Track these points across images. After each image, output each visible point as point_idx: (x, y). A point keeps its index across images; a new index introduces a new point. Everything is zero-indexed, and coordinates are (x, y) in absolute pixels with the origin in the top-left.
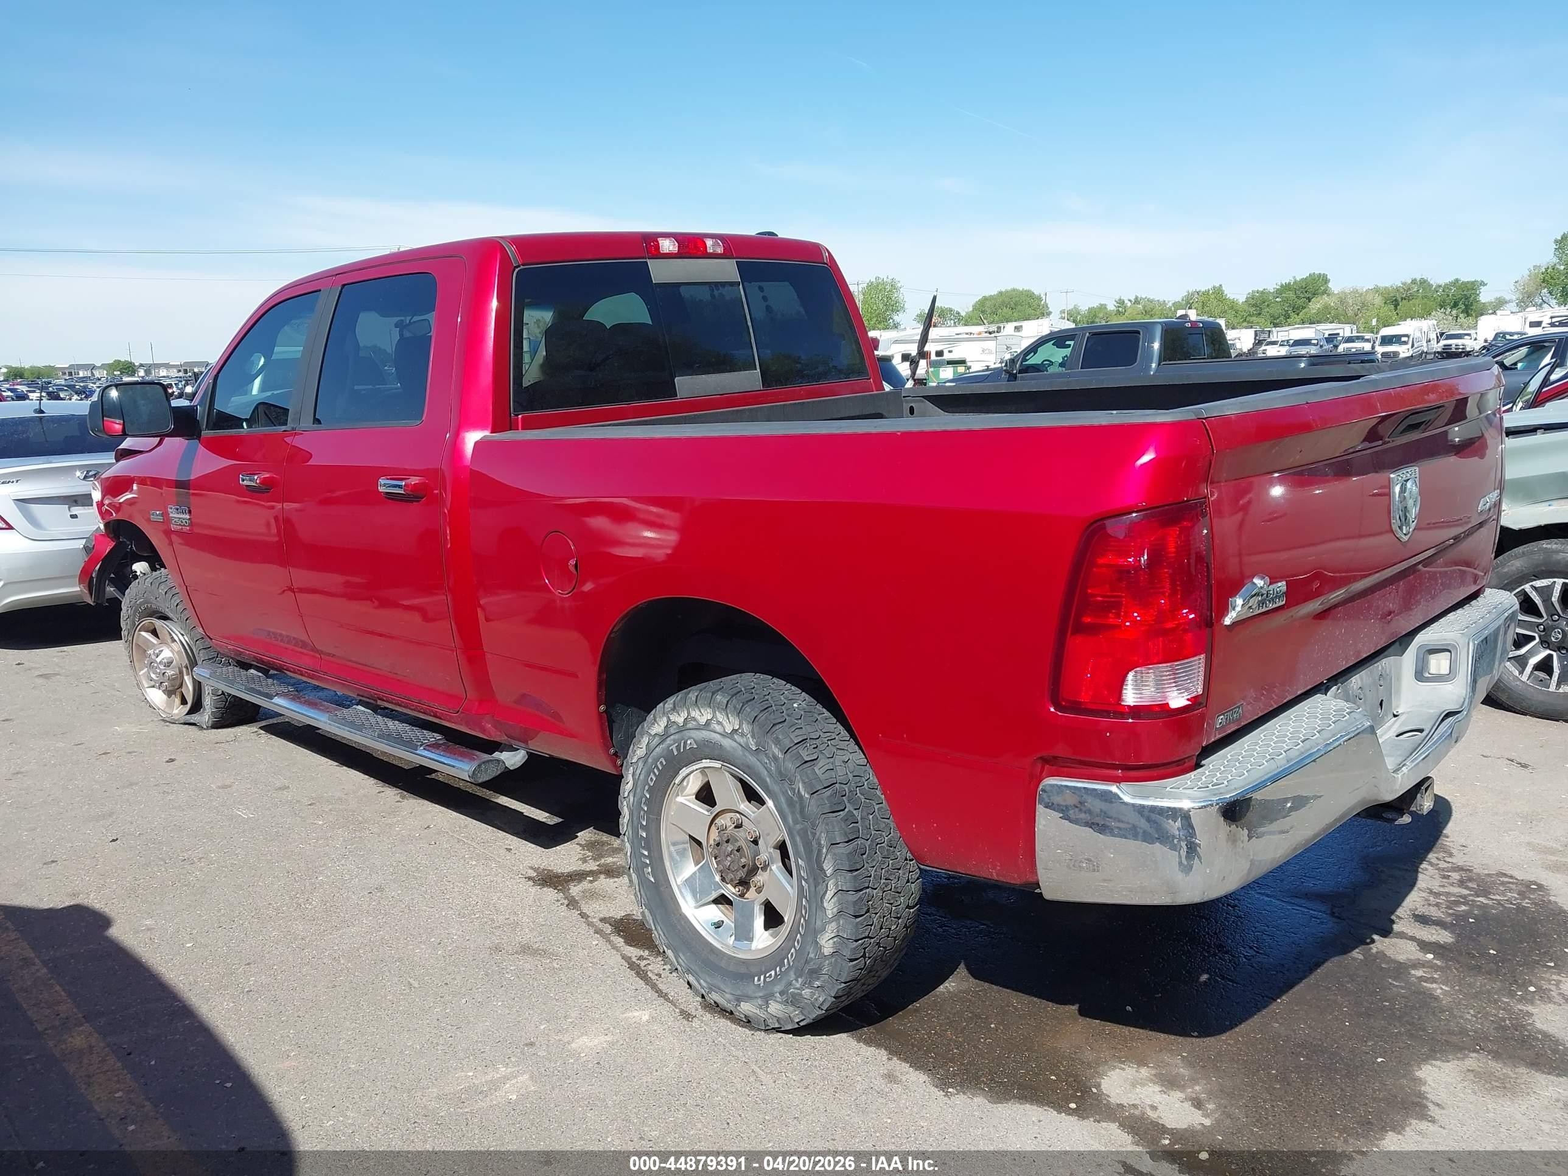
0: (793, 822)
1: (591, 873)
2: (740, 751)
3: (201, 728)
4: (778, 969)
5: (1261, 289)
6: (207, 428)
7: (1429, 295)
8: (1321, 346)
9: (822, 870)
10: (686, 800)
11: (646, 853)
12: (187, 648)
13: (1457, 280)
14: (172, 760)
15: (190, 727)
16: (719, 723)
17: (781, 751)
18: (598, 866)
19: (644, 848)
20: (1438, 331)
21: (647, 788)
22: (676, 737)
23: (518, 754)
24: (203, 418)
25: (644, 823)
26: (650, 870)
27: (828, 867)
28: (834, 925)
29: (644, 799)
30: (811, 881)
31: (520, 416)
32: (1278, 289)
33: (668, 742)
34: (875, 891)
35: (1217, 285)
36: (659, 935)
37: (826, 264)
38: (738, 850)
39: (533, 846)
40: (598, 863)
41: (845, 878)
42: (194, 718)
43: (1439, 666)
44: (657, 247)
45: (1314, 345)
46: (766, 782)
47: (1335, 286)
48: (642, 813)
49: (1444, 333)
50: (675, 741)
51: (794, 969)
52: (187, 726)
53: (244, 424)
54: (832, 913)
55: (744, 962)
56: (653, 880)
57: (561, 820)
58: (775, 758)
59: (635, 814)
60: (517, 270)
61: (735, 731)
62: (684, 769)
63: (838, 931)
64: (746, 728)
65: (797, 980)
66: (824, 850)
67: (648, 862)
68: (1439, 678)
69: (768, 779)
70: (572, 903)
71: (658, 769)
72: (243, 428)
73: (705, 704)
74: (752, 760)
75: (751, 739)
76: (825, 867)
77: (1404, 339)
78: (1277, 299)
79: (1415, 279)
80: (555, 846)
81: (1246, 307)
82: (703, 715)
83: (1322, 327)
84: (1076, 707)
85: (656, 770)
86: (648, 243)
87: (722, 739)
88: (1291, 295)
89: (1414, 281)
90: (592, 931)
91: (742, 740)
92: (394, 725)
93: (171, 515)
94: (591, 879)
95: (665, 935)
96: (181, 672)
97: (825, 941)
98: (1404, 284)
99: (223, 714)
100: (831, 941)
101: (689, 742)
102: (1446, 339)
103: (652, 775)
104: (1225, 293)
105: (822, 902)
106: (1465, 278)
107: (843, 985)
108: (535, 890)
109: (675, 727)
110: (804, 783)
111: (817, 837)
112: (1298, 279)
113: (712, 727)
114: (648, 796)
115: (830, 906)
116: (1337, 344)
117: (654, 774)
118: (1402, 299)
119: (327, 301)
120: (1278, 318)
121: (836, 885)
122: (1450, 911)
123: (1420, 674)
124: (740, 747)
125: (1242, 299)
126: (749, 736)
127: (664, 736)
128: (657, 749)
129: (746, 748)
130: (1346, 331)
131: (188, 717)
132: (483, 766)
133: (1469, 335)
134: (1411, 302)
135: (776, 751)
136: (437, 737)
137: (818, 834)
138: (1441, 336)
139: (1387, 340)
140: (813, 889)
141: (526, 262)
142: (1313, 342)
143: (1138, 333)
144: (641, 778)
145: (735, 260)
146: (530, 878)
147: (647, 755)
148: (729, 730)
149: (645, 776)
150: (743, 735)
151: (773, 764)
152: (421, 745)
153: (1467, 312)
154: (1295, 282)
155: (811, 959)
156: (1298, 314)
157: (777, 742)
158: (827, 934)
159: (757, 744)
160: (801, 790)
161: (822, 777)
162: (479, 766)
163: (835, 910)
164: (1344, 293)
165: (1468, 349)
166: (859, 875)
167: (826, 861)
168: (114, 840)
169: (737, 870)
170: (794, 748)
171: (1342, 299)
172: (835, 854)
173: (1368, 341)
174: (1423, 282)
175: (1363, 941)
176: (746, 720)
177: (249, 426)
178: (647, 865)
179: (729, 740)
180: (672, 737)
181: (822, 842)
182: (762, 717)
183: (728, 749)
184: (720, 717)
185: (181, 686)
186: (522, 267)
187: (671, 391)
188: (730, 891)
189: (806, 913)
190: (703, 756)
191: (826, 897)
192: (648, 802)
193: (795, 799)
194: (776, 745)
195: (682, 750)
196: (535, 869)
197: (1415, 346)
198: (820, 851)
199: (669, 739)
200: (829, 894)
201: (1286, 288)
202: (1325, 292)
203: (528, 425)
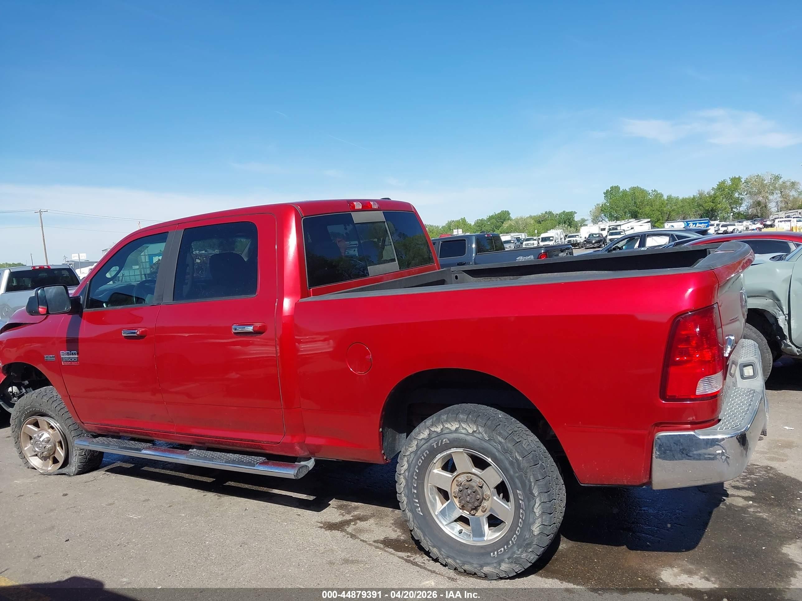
0: (513, 472)
1: (351, 521)
2: (478, 441)
3: (69, 475)
4: (506, 547)
5: (481, 219)
6: (87, 307)
7: (553, 218)
8: (516, 243)
9: (532, 494)
10: (438, 470)
11: (417, 501)
12: (60, 431)
13: (564, 211)
14: (66, 495)
15: (61, 476)
16: (464, 428)
17: (504, 439)
18: (352, 516)
19: (415, 498)
20: (564, 234)
21: (417, 467)
22: (436, 438)
23: (311, 461)
24: (84, 302)
25: (415, 485)
26: (420, 509)
27: (536, 492)
28: (540, 519)
29: (415, 473)
30: (526, 500)
31: (311, 289)
32: (488, 218)
33: (431, 442)
34: (555, 501)
35: (463, 218)
36: (427, 541)
37: (413, 212)
38: (474, 492)
39: (311, 511)
40: (351, 515)
41: (545, 496)
42: (64, 470)
43: (749, 373)
44: (354, 206)
45: (512, 243)
46: (496, 455)
47: (513, 216)
48: (414, 480)
49: (567, 235)
50: (435, 441)
51: (516, 546)
52: (59, 475)
53: (104, 305)
54: (539, 514)
55: (482, 547)
56: (422, 514)
57: (315, 497)
58: (500, 443)
59: (410, 481)
60: (303, 219)
61: (474, 432)
62: (439, 454)
63: (542, 522)
64: (481, 429)
65: (518, 550)
66: (533, 484)
67: (418, 505)
68: (749, 377)
69: (497, 453)
70: (353, 536)
71: (424, 456)
72: (104, 307)
73: (453, 421)
74: (486, 445)
75: (485, 435)
76: (534, 493)
77: (551, 238)
78: (488, 223)
79: (547, 212)
80: (322, 510)
81: (475, 227)
82: (454, 426)
83: (512, 234)
84: (673, 399)
85: (422, 457)
86: (350, 203)
87: (467, 437)
88: (494, 221)
89: (546, 213)
90: (374, 548)
91: (479, 436)
92: (231, 456)
93: (62, 356)
94: (353, 523)
95: (431, 541)
96: (55, 446)
97: (535, 528)
98: (542, 214)
99: (84, 466)
100: (538, 528)
101: (444, 440)
102: (569, 238)
103: (420, 460)
104: (467, 221)
105: (533, 508)
106: (567, 211)
107: (543, 549)
108: (328, 533)
109: (435, 434)
110: (518, 452)
111: (528, 478)
112: (496, 213)
113: (459, 431)
114: (418, 471)
115: (537, 510)
116: (522, 242)
117: (422, 459)
118: (542, 221)
119: (176, 237)
120: (489, 232)
121: (540, 500)
122: (745, 483)
123: (743, 377)
124: (478, 439)
125: (473, 224)
126: (483, 433)
127: (427, 440)
128: (424, 446)
129: (483, 439)
130: (523, 236)
131: (60, 470)
132: (301, 469)
133: (578, 235)
134: (546, 222)
135: (500, 439)
136: (262, 459)
137: (528, 476)
138: (566, 237)
139: (544, 239)
140: (527, 504)
141: (306, 215)
142: (512, 241)
143: (465, 240)
144: (413, 462)
145: (382, 211)
146: (321, 527)
147: (417, 450)
148: (470, 431)
149: (416, 461)
150: (480, 433)
151: (499, 445)
152: (257, 464)
153: (570, 226)
154: (495, 215)
155: (527, 538)
156: (498, 229)
157: (500, 434)
158: (536, 525)
159: (488, 437)
160: (517, 456)
161: (527, 449)
162: (299, 469)
163: (540, 512)
164: (517, 219)
165: (578, 242)
166: (550, 493)
167: (534, 489)
168: (67, 541)
169: (474, 502)
170: (510, 436)
171: (517, 221)
172: (538, 485)
173: (535, 240)
174: (550, 213)
175: (721, 501)
176: (480, 425)
177: (107, 306)
178: (418, 507)
179: (471, 437)
180: (433, 439)
181: (531, 480)
182: (489, 423)
183: (470, 441)
184: (464, 426)
185: (54, 453)
186: (304, 218)
187: (366, 274)
188: (466, 514)
189: (523, 516)
190: (451, 447)
191: (535, 507)
192: (418, 475)
193: (514, 461)
194: (499, 436)
195: (439, 445)
196: (321, 523)
197: (556, 241)
198: (530, 485)
199: (431, 440)
200: (537, 505)
201: (491, 218)
202: (509, 219)
203: (316, 293)
